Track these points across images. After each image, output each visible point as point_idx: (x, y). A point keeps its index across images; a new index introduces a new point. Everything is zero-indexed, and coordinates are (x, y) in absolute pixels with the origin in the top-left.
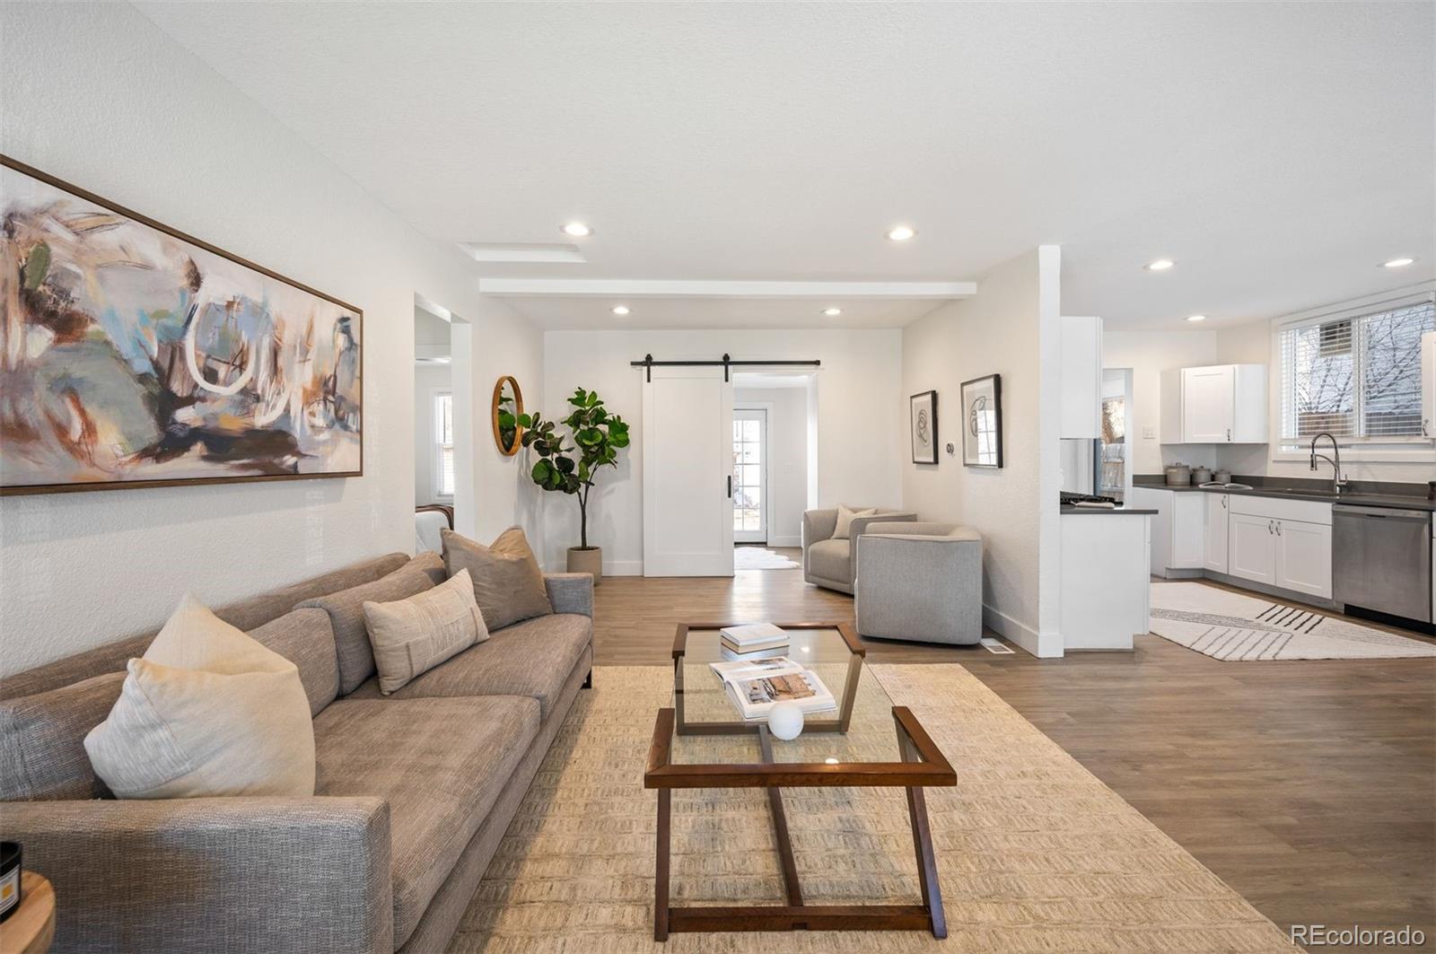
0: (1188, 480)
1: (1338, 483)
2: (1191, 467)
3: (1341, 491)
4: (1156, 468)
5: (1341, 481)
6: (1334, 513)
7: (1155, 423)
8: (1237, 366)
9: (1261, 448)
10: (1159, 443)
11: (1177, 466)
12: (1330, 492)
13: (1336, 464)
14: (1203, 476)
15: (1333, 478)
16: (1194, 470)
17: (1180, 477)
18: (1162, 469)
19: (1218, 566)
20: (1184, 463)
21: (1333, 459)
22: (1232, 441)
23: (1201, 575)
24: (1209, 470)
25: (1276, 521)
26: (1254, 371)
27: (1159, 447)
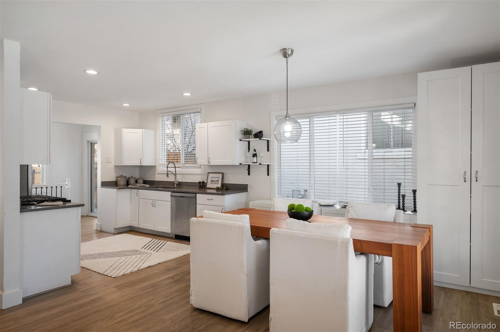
0: (126, 183)
1: (176, 183)
2: (128, 176)
3: (177, 186)
4: (111, 177)
5: (177, 182)
6: (171, 196)
7: (112, 155)
8: (143, 130)
9: (153, 168)
10: (114, 165)
11: (121, 176)
12: (173, 186)
13: (175, 175)
14: (132, 181)
15: (174, 181)
16: (129, 178)
17: (122, 182)
18: (115, 178)
19: (135, 224)
20: (124, 175)
21: (174, 173)
22: (142, 165)
23: (129, 229)
24: (135, 178)
25: (154, 201)
26: (151, 132)
27: (114, 167)
